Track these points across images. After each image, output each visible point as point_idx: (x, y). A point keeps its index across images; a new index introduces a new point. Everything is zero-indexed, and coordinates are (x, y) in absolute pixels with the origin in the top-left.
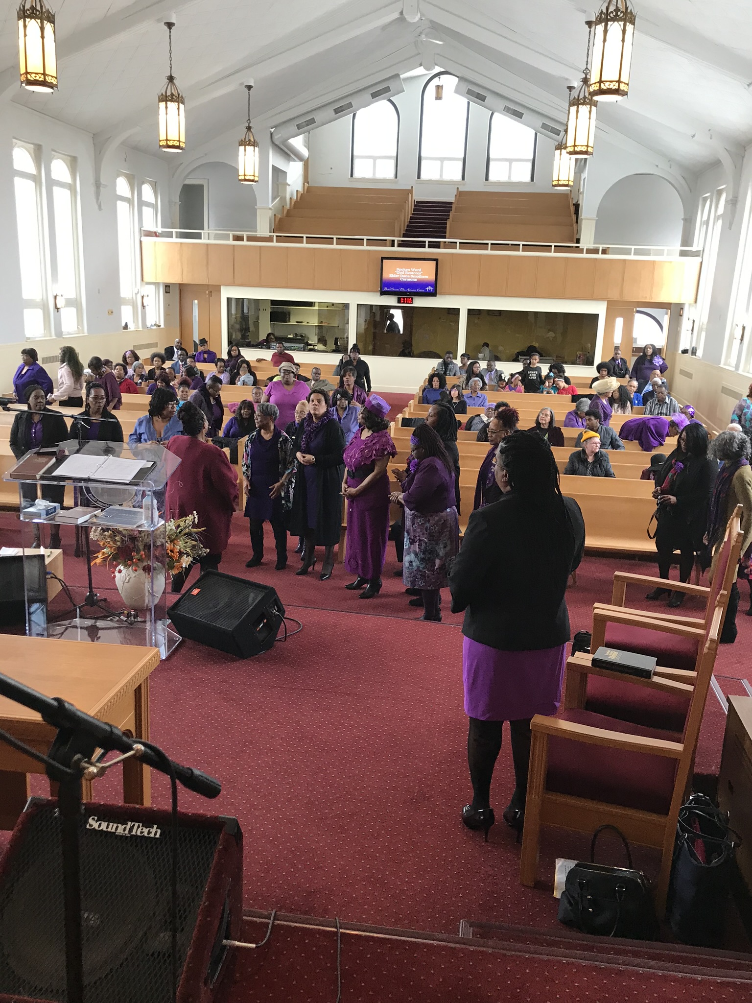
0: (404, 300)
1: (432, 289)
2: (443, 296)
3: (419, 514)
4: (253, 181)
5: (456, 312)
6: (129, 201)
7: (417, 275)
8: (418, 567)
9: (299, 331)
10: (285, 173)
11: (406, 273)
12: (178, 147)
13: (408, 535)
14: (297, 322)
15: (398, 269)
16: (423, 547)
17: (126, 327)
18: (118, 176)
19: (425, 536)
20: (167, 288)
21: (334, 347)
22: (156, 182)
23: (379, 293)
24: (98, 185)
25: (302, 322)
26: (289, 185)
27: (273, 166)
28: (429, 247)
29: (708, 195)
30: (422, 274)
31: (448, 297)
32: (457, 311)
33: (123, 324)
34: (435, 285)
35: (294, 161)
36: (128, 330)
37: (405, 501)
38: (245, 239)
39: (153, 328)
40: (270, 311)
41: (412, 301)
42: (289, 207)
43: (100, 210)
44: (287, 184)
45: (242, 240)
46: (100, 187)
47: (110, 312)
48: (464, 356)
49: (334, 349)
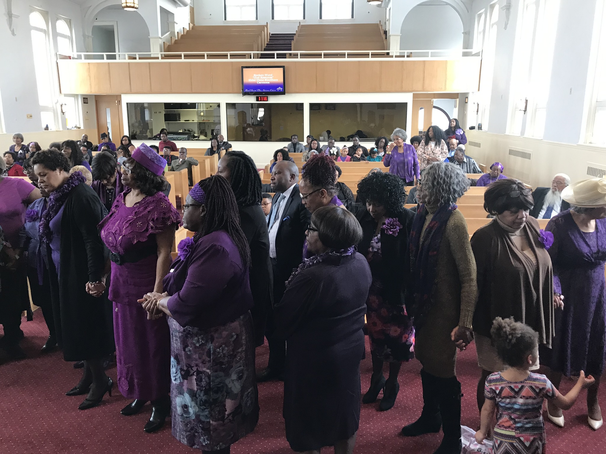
0: (261, 99)
1: (281, 89)
2: (290, 94)
4: (133, 7)
6: (45, 32)
7: (269, 79)
9: (188, 127)
10: (173, 14)
11: (261, 78)
13: (178, 363)
14: (185, 121)
15: (255, 75)
16: (203, 383)
17: (47, 128)
18: (31, 11)
19: (208, 364)
20: (85, 100)
21: (211, 137)
22: (70, 20)
23: (242, 94)
24: (10, 15)
25: (188, 121)
26: (177, 24)
27: (161, 7)
28: (277, 58)
29: (483, 11)
30: (273, 78)
31: (293, 95)
32: (301, 105)
33: (45, 126)
34: (283, 85)
35: (180, 6)
36: (49, 131)
38: (137, 58)
39: (73, 129)
40: (164, 113)
41: (267, 99)
42: (177, 39)
43: (13, 35)
44: (175, 22)
45: (135, 58)
46: (12, 17)
47: (29, 116)
48: (310, 137)
49: (211, 138)
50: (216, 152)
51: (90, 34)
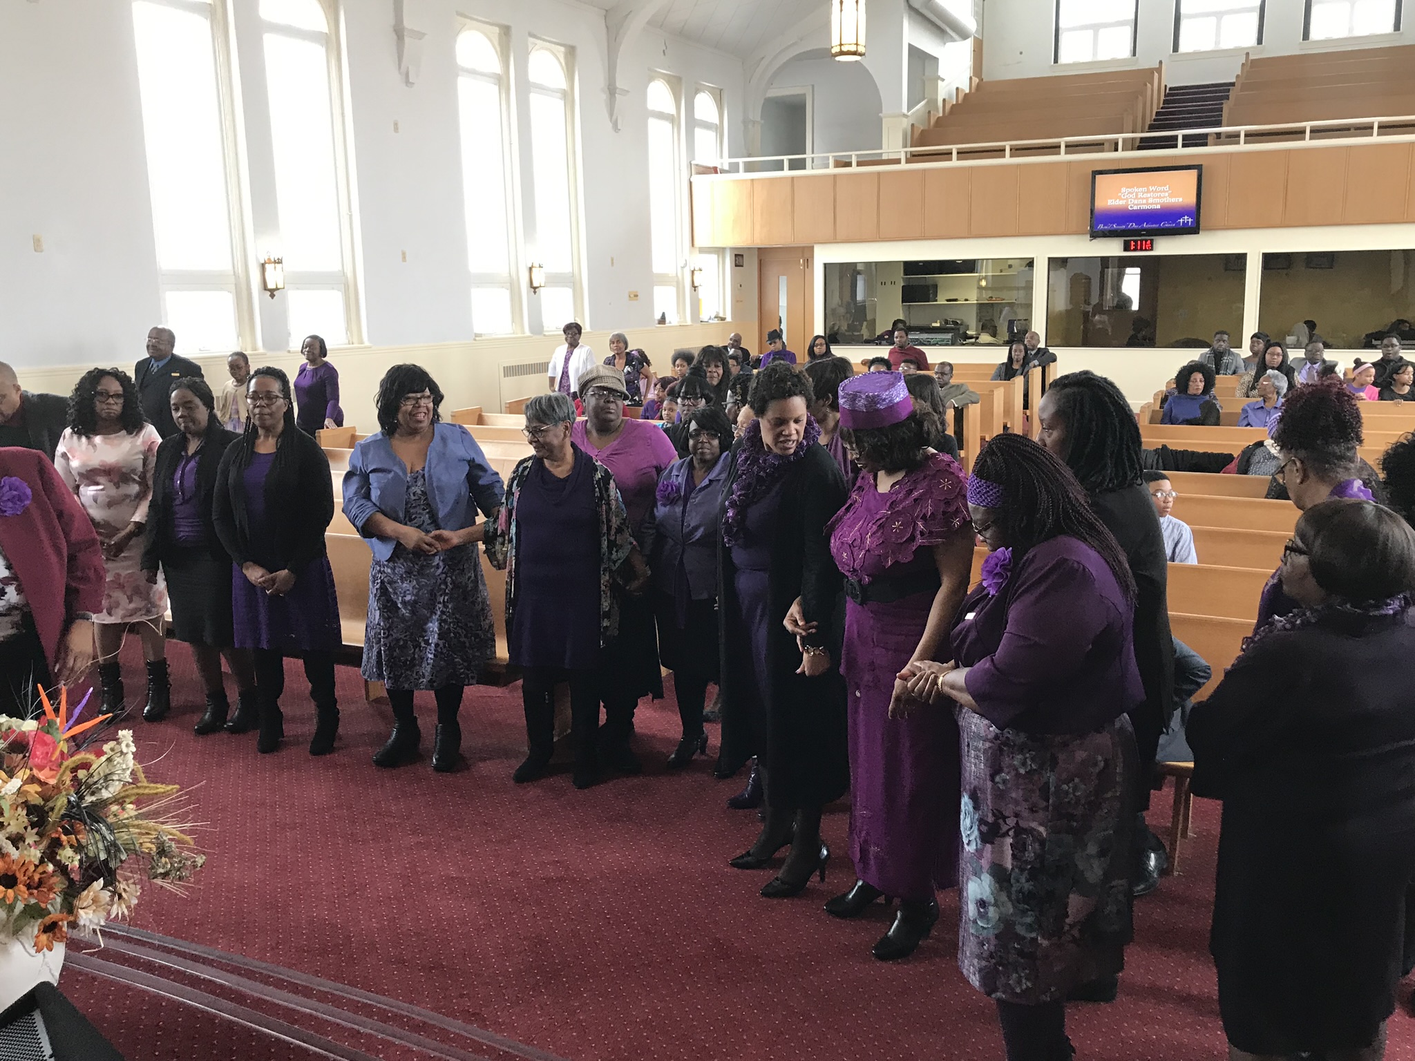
0: (1136, 245)
1: (1190, 220)
2: (1213, 233)
3: (1022, 738)
4: (855, 53)
5: (1236, 263)
6: (672, 119)
7: (1160, 197)
8: (1009, 925)
9: (953, 315)
10: (936, 59)
11: (1140, 195)
13: (976, 807)
14: (948, 300)
15: (1123, 190)
16: (1028, 856)
17: (662, 320)
18: (651, 79)
20: (739, 258)
22: (721, 90)
23: (1088, 236)
24: (612, 90)
25: (956, 300)
26: (943, 80)
27: (910, 46)
28: (1184, 146)
30: (1170, 196)
31: (1220, 234)
32: (1241, 259)
33: (658, 316)
34: (1196, 212)
35: (953, 40)
36: (667, 325)
38: (854, 163)
39: (711, 321)
40: (902, 284)
41: (1152, 246)
42: (941, 115)
43: (616, 131)
44: (939, 78)
45: (849, 164)
46: (615, 93)
47: (632, 296)
48: (1259, 338)
49: (1007, 339)
50: (1019, 372)
51: (758, 118)
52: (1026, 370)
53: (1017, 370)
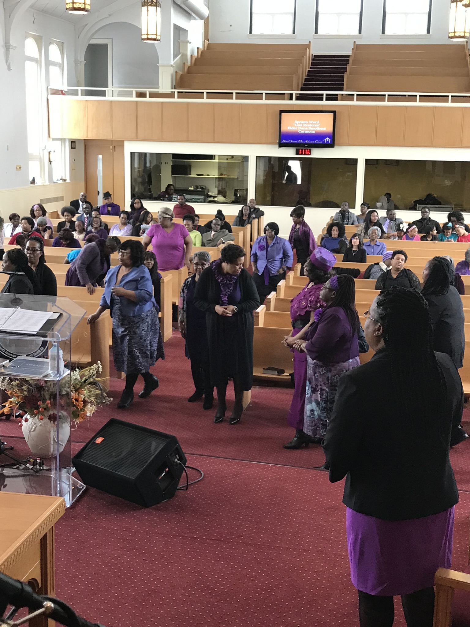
0: (302, 152)
1: (330, 140)
2: (340, 147)
3: (321, 364)
4: (155, 40)
5: (354, 162)
6: (37, 61)
7: (315, 127)
8: (319, 416)
9: (200, 183)
10: (186, 31)
11: (304, 125)
12: (84, 9)
13: (310, 383)
14: (198, 175)
15: (296, 122)
16: (324, 397)
17: (33, 182)
18: (26, 37)
19: (327, 385)
20: (73, 143)
21: (233, 198)
22: (62, 43)
23: (278, 146)
24: (7, 47)
25: (202, 175)
26: (190, 43)
27: (175, 25)
28: (326, 100)
30: (320, 126)
31: (345, 148)
33: (31, 179)
34: (333, 136)
35: (195, 19)
36: (36, 185)
37: (307, 350)
38: (148, 96)
39: (59, 182)
40: (171, 164)
41: (310, 153)
42: (190, 64)
43: (9, 70)
44: (188, 42)
45: (145, 96)
46: (9, 48)
47: (18, 168)
48: (364, 205)
49: (234, 200)
50: (247, 221)
51: (83, 60)
52: (250, 220)
53: (245, 220)
